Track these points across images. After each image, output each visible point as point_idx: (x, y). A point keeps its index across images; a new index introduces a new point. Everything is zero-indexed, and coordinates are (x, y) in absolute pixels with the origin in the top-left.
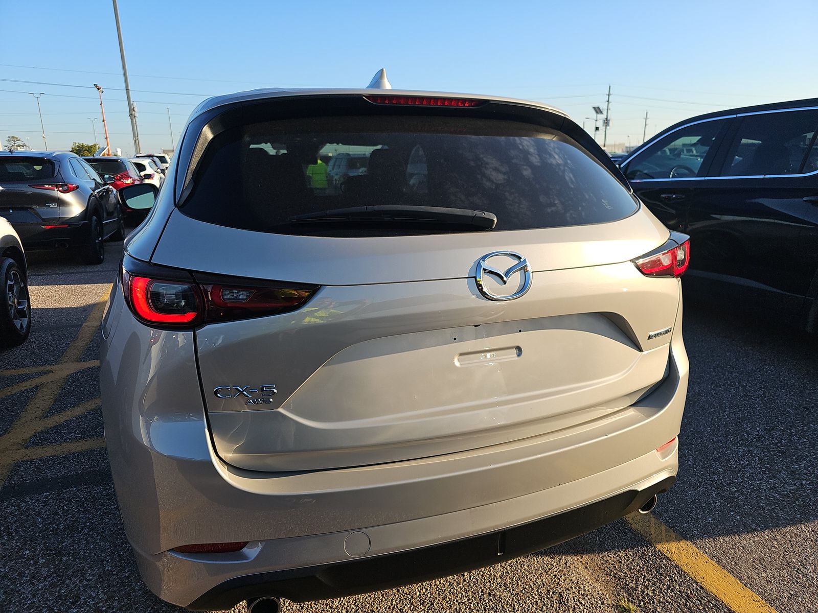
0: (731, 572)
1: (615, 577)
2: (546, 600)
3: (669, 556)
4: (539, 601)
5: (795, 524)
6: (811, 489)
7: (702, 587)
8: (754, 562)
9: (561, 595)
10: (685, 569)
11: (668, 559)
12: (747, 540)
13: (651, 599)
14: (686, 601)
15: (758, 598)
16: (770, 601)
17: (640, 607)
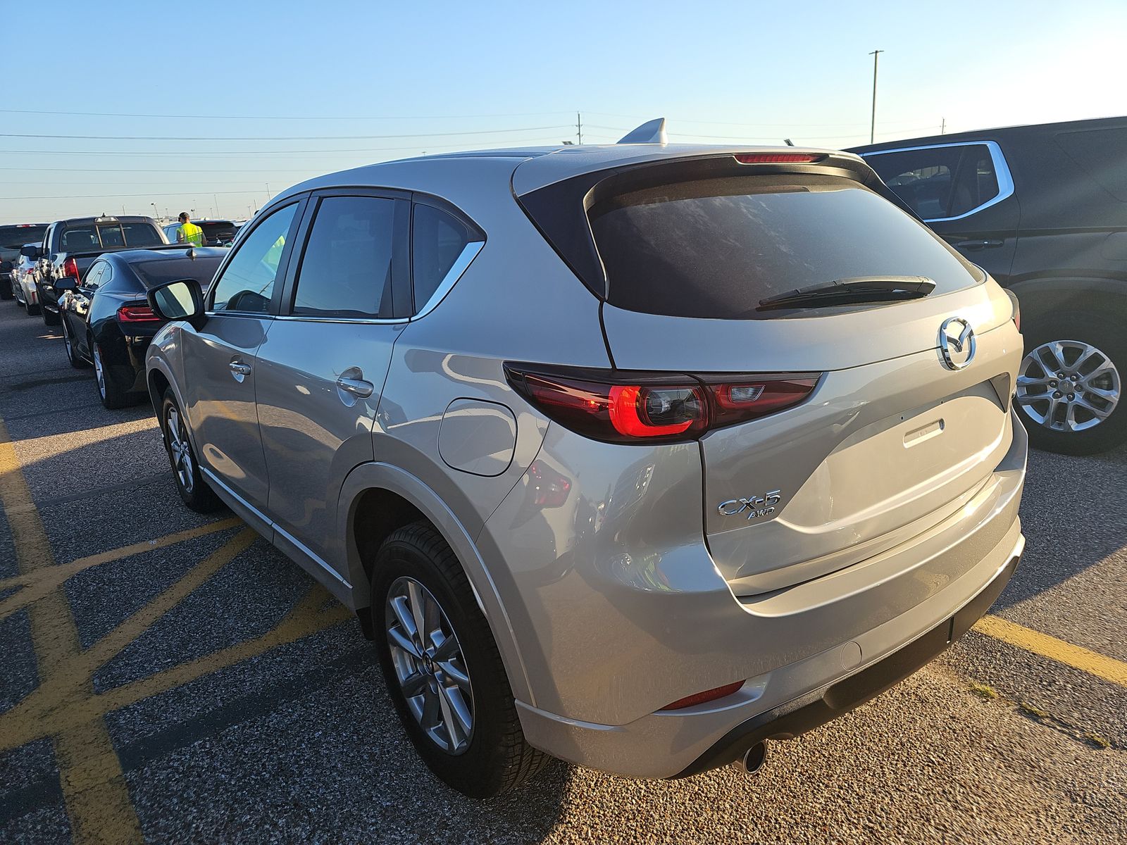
0: (1047, 633)
1: (950, 665)
2: (907, 702)
3: (985, 633)
4: (902, 706)
5: (1068, 578)
6: (1059, 543)
7: (1034, 654)
8: (1059, 620)
9: (917, 695)
10: (1007, 640)
11: (985, 635)
12: (1039, 601)
13: (998, 676)
14: (1030, 669)
15: (1086, 650)
16: (1098, 651)
17: (993, 685)
